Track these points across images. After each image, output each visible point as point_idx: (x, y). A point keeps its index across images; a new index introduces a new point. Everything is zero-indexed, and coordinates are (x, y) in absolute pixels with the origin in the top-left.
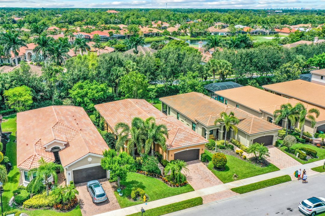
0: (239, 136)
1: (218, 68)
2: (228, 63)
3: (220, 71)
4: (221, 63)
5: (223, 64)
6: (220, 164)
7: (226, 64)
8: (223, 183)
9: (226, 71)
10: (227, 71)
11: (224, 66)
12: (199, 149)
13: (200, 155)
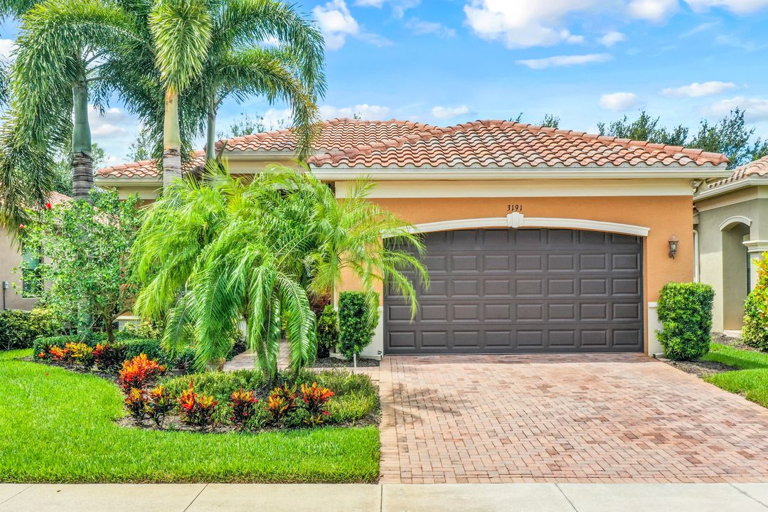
12: (642, 239)
13: (651, 308)
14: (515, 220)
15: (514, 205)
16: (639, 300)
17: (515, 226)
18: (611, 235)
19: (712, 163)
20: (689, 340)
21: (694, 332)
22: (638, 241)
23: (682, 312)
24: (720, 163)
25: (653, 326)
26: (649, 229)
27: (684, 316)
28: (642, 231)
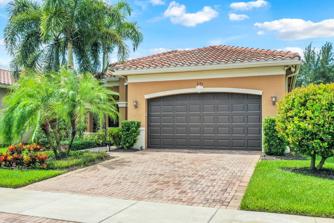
14: (199, 89)
15: (200, 82)
17: (199, 92)
18: (247, 95)
19: (290, 57)
20: (273, 145)
21: (275, 141)
22: (259, 97)
23: (269, 131)
24: (294, 57)
26: (262, 91)
27: (269, 133)
28: (259, 92)
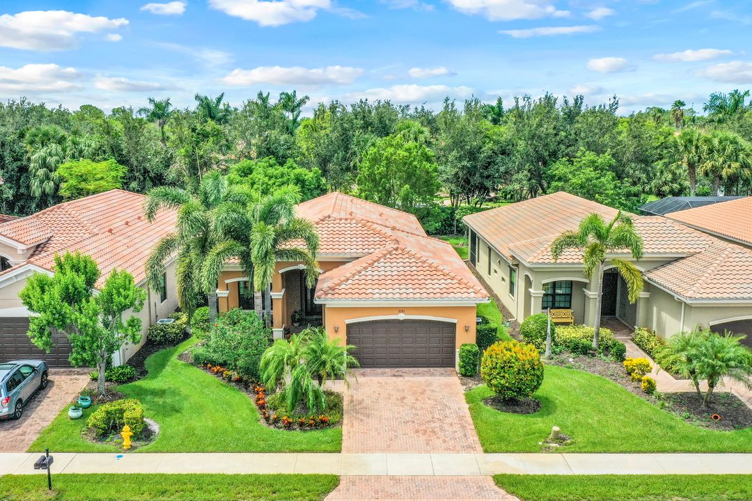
0: (664, 315)
1: (704, 155)
2: (741, 140)
3: (709, 165)
4: (716, 142)
5: (720, 142)
6: (502, 382)
7: (734, 142)
8: (482, 449)
9: (729, 166)
10: (735, 165)
11: (724, 149)
12: (455, 324)
13: (458, 351)
14: (402, 317)
15: (401, 310)
16: (454, 348)
17: (402, 319)
19: (482, 297)
22: (454, 325)
24: (485, 298)
25: (458, 360)
26: (458, 320)
28: (455, 321)
